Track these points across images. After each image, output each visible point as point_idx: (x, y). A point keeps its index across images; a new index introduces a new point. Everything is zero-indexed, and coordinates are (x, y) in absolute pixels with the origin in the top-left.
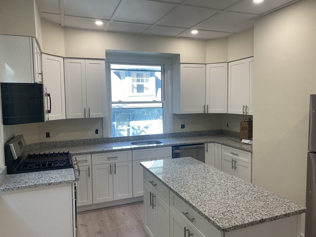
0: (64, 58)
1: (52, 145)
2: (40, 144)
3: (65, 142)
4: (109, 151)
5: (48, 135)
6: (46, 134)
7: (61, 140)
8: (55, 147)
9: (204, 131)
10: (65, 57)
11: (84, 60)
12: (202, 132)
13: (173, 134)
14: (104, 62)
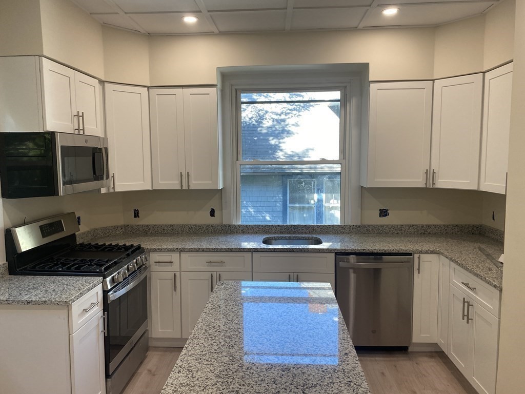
0: (149, 88)
1: (141, 229)
2: (125, 227)
3: (161, 226)
4: (208, 250)
5: (136, 214)
6: (135, 212)
7: (155, 224)
8: (146, 233)
9: (435, 226)
10: (149, 85)
11: (181, 90)
12: (429, 226)
13: (360, 226)
14: (214, 89)
